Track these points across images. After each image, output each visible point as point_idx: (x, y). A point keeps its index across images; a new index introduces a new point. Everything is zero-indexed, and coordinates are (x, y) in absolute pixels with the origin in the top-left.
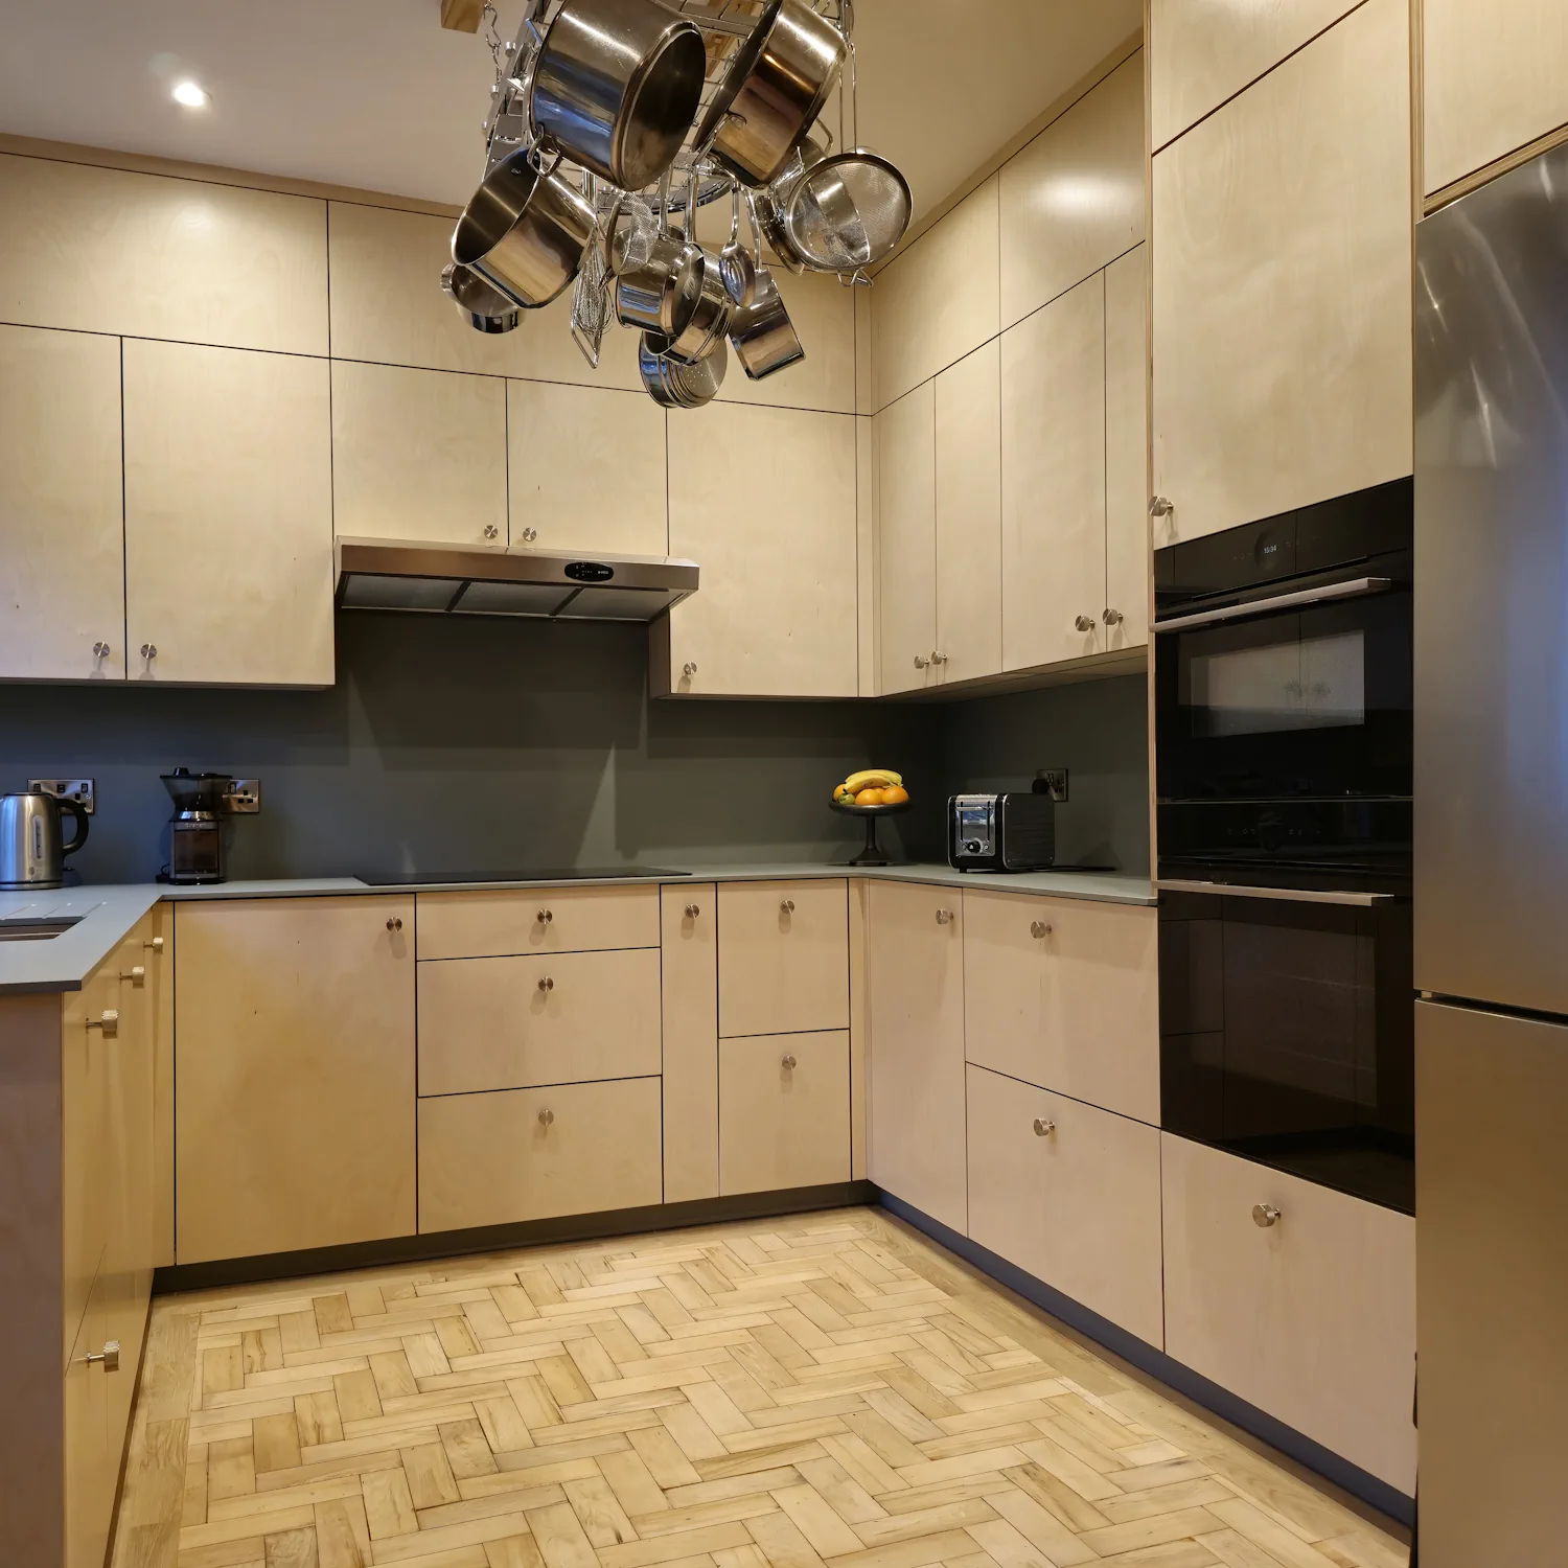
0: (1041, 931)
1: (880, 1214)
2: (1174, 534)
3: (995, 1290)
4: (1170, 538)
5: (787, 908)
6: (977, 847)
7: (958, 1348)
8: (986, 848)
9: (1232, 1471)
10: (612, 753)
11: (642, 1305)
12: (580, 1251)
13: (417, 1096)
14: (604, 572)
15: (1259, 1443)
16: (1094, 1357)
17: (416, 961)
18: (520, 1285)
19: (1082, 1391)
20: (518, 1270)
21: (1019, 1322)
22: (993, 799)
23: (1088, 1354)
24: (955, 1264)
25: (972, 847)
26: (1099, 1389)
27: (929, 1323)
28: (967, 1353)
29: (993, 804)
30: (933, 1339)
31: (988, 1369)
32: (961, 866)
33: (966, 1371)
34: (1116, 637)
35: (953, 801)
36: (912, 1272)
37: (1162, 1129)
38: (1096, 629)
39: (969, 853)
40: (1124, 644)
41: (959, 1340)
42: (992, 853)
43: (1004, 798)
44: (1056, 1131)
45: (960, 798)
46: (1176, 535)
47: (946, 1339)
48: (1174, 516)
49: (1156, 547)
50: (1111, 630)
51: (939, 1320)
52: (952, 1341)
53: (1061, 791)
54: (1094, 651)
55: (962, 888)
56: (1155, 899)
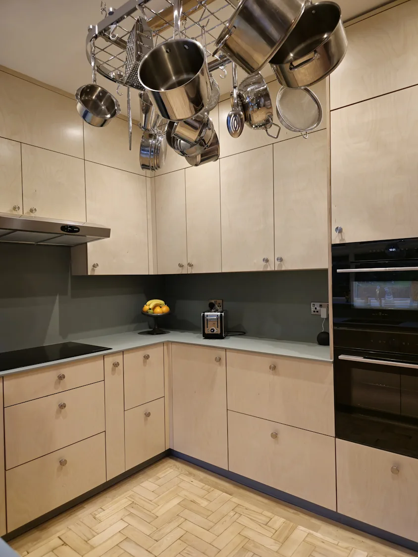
0: (274, 368)
1: (176, 460)
2: (342, 239)
3: (242, 488)
4: (340, 240)
5: (147, 357)
6: (214, 331)
7: (256, 523)
8: (217, 331)
10: (58, 297)
11: (127, 539)
12: (79, 513)
13: (5, 470)
14: (76, 230)
15: (378, 539)
17: (4, 408)
18: (65, 544)
19: (311, 532)
20: (58, 534)
21: (262, 502)
22: (219, 314)
23: (295, 511)
24: (219, 478)
25: (212, 331)
27: (236, 513)
28: (261, 524)
29: (219, 316)
30: (244, 520)
31: (274, 531)
32: (207, 336)
33: (270, 535)
34: (280, 265)
35: (204, 315)
36: (210, 487)
37: (335, 437)
38: (269, 262)
39: (211, 333)
40: (284, 269)
41: (254, 519)
42: (219, 332)
43: (223, 314)
44: (278, 436)
45: (206, 314)
46: (344, 240)
47: (249, 519)
48: (342, 233)
49: (333, 243)
50: (277, 263)
51: (237, 509)
52: (251, 519)
53: (220, 306)
54: (269, 269)
55: (226, 349)
56: (332, 360)
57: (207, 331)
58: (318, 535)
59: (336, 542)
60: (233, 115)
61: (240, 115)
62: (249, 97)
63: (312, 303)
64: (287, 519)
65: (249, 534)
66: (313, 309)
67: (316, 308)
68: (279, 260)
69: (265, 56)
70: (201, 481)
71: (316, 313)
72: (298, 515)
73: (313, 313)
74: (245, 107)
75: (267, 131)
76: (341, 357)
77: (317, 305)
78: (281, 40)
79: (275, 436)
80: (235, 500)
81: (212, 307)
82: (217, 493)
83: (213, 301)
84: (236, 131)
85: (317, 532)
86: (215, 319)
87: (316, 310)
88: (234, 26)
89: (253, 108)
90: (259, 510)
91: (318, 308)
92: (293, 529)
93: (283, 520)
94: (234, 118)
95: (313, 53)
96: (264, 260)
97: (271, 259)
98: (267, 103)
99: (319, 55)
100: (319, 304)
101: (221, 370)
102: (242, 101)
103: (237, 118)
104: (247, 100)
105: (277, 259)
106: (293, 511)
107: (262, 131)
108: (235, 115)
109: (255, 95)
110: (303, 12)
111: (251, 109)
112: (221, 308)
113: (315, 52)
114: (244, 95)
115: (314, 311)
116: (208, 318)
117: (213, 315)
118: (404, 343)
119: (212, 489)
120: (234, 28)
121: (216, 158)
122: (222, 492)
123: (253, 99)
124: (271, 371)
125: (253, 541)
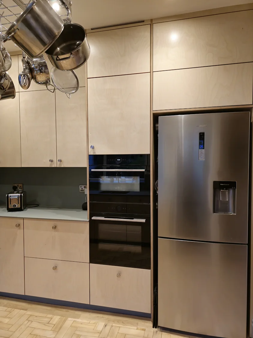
0: (55, 227)
3: (34, 304)
6: (15, 206)
7: (42, 324)
9: (114, 322)
15: (110, 313)
16: (69, 310)
19: (75, 319)
22: (20, 194)
23: (67, 310)
24: (20, 301)
25: (14, 206)
26: (78, 317)
27: (29, 321)
28: (45, 324)
29: (19, 196)
30: (34, 325)
31: (53, 325)
32: (10, 210)
33: (50, 328)
34: (60, 164)
35: (8, 196)
36: (11, 309)
37: (90, 263)
38: (54, 162)
39: (13, 207)
40: (62, 166)
41: (40, 321)
42: (19, 207)
43: (22, 194)
44: (57, 268)
45: (9, 195)
46: (95, 153)
47: (37, 323)
48: (94, 149)
49: (89, 154)
50: (58, 163)
51: (30, 319)
52: (39, 322)
53: (21, 188)
54: (53, 166)
55: (23, 219)
56: (89, 220)
57: (11, 206)
58: (79, 320)
59: (88, 322)
60: (23, 75)
61: (27, 76)
62: (34, 65)
63: (80, 186)
64: (62, 316)
65: (37, 332)
66: (80, 189)
67: (82, 189)
68: (59, 161)
69: (40, 49)
70: (5, 306)
71: (82, 191)
72: (68, 311)
73: (80, 191)
74: (31, 70)
75: (47, 87)
76: (93, 218)
77: (83, 187)
78: (49, 43)
79: (55, 268)
80: (29, 313)
81: (15, 190)
82: (17, 311)
83: (16, 185)
84: (25, 86)
85: (78, 318)
86: (16, 198)
87: (82, 190)
88: (18, 29)
89: (37, 72)
90: (44, 315)
91: (83, 188)
92: (65, 321)
93: (59, 317)
94: (23, 77)
95: (70, 54)
96: (50, 160)
97: (55, 160)
98: (46, 70)
99: (73, 56)
100: (84, 186)
101: (20, 232)
102: (29, 66)
103: (25, 77)
104: (33, 66)
105: (58, 161)
106: (65, 310)
107: (44, 87)
108: (24, 76)
109: (38, 64)
110: (63, 30)
111: (35, 72)
112: (22, 189)
113: (71, 54)
114: (31, 63)
115: (81, 190)
116: (11, 198)
117: (15, 196)
118: (123, 208)
119: (13, 309)
120: (17, 30)
121: (13, 97)
122: (19, 310)
123: (37, 67)
124: (53, 230)
125: (40, 336)
